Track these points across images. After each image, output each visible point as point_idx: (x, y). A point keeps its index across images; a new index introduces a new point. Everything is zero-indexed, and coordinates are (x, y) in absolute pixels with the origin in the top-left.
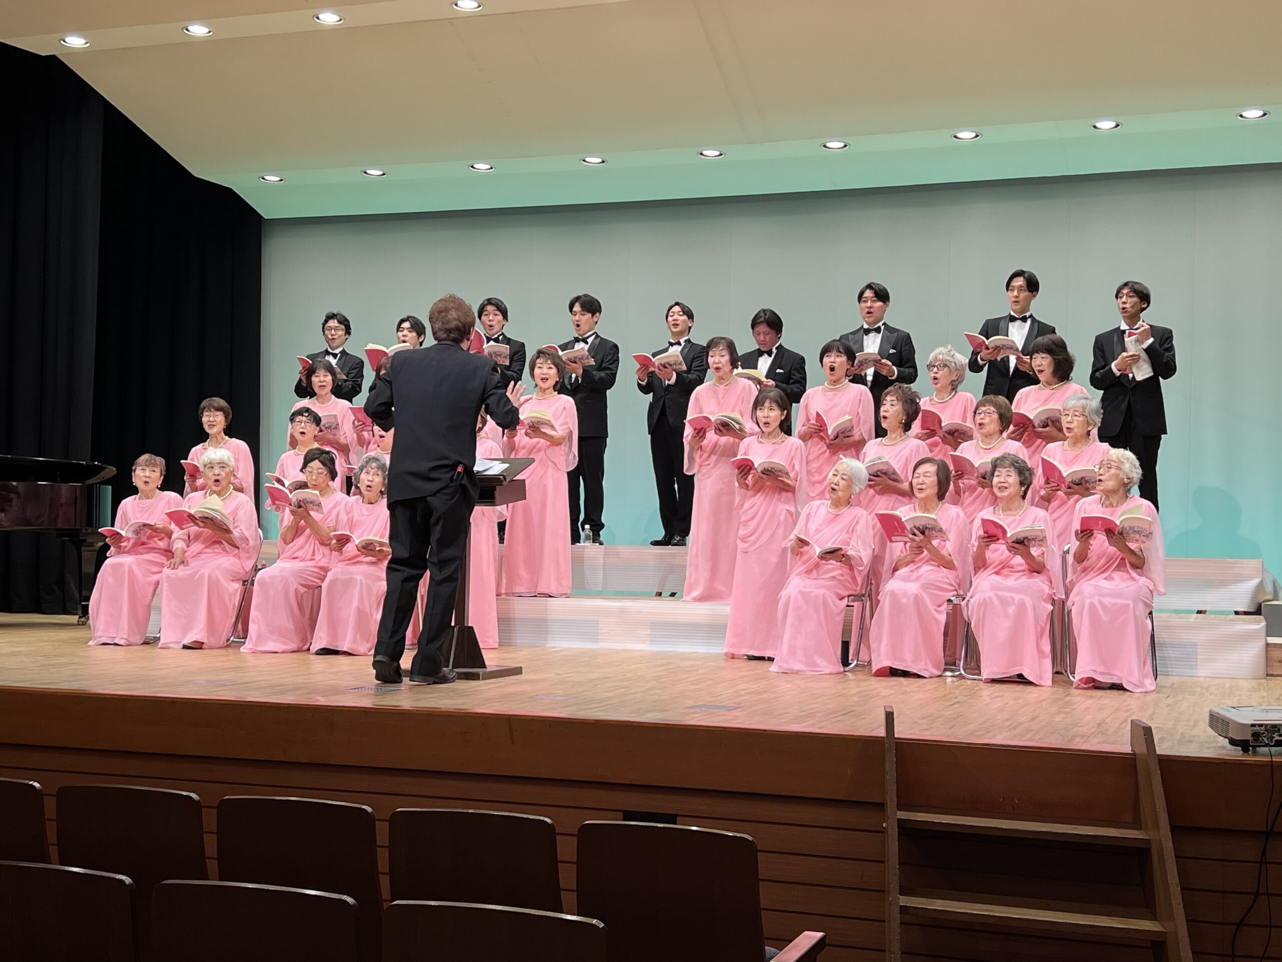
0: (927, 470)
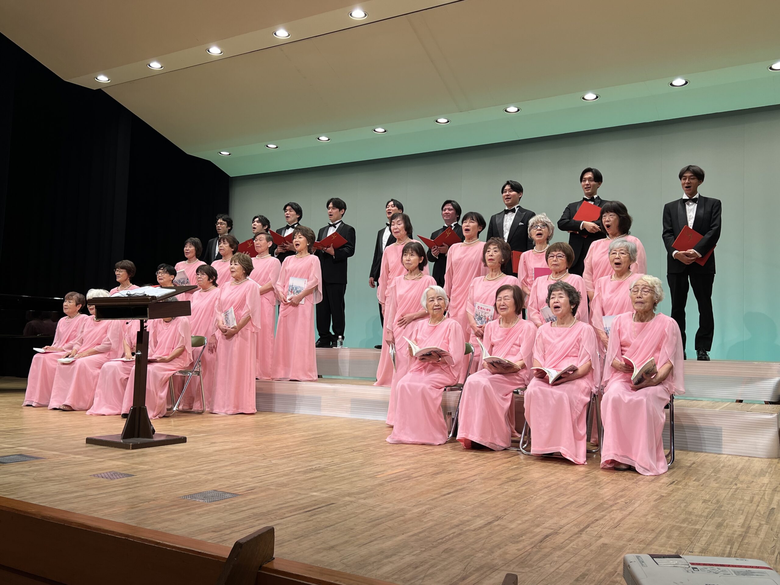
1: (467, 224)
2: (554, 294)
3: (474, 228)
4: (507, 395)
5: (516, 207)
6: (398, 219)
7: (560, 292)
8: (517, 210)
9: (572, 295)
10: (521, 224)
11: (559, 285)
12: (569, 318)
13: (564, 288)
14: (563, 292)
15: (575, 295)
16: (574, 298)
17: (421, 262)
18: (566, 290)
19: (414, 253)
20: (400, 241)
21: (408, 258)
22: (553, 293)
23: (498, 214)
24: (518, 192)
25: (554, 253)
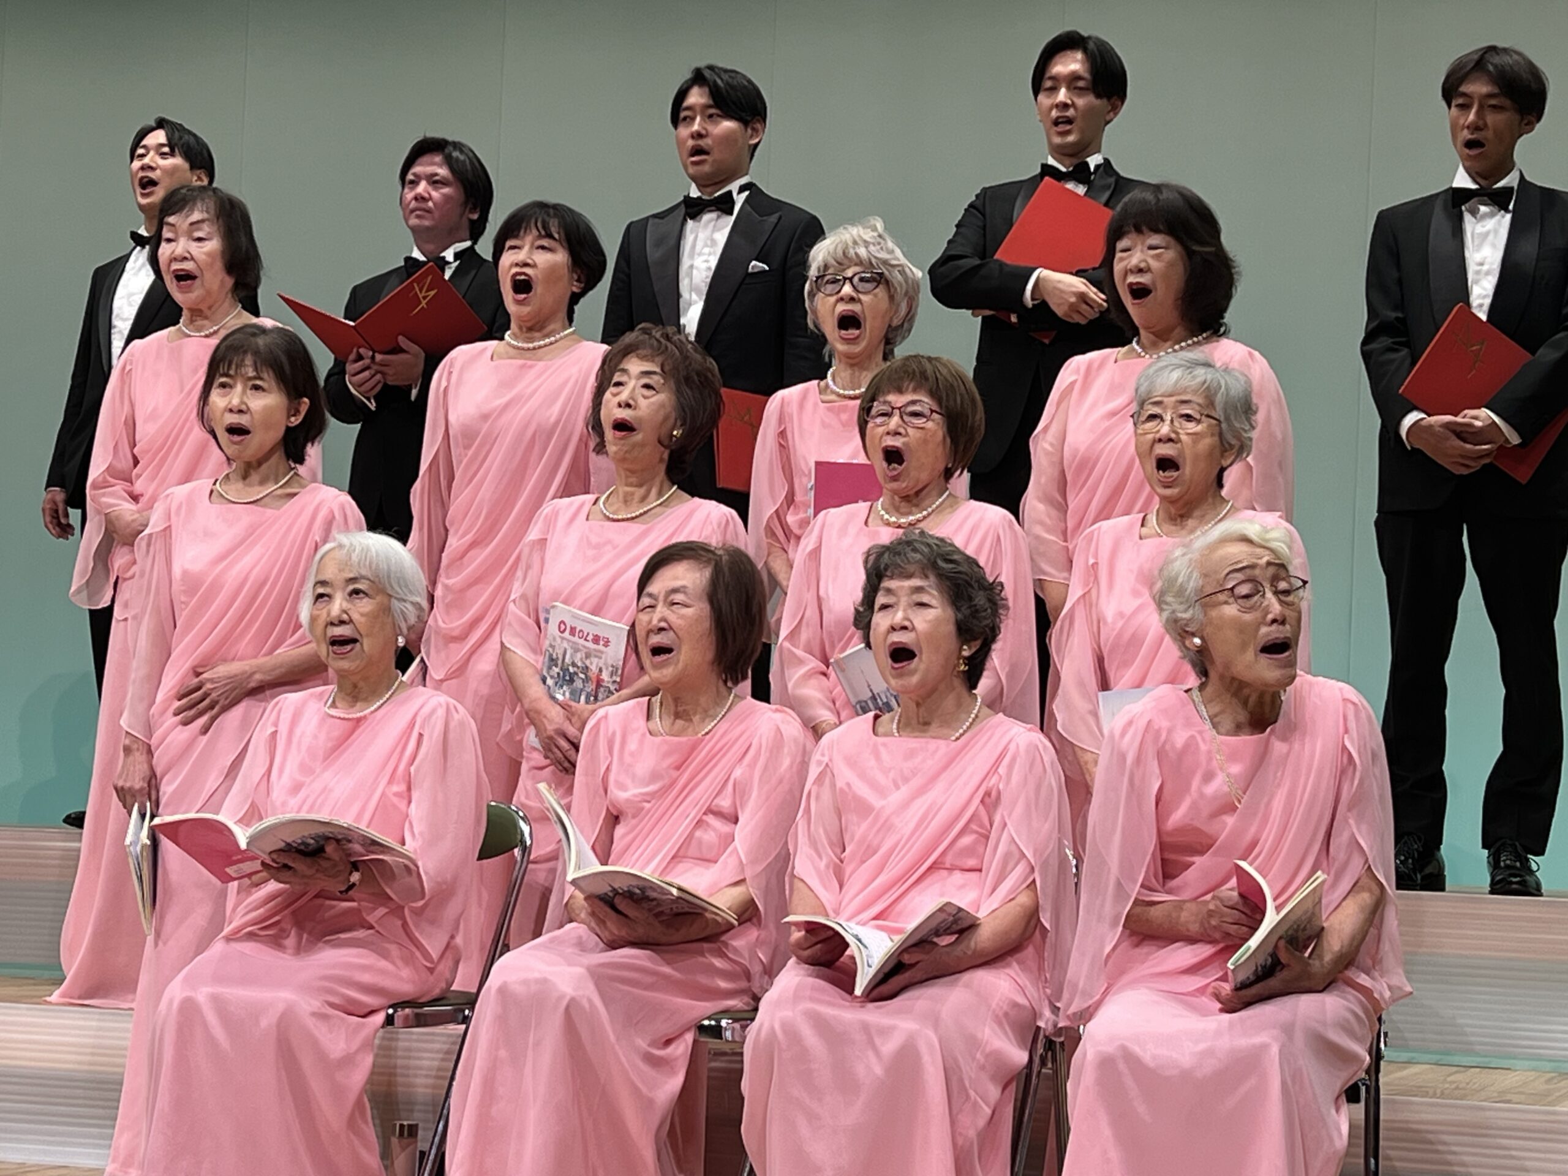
0: (678, 584)
1: (521, 256)
2: (889, 591)
3: (551, 272)
4: (668, 1042)
5: (734, 187)
6: (196, 216)
7: (916, 582)
8: (740, 200)
9: (970, 599)
10: (756, 265)
11: (915, 550)
12: (950, 702)
13: (934, 566)
14: (929, 583)
15: (980, 599)
16: (975, 612)
17: (295, 421)
18: (941, 576)
19: (268, 380)
20: (200, 322)
21: (235, 401)
22: (886, 583)
23: (655, 216)
24: (745, 123)
25: (897, 400)
